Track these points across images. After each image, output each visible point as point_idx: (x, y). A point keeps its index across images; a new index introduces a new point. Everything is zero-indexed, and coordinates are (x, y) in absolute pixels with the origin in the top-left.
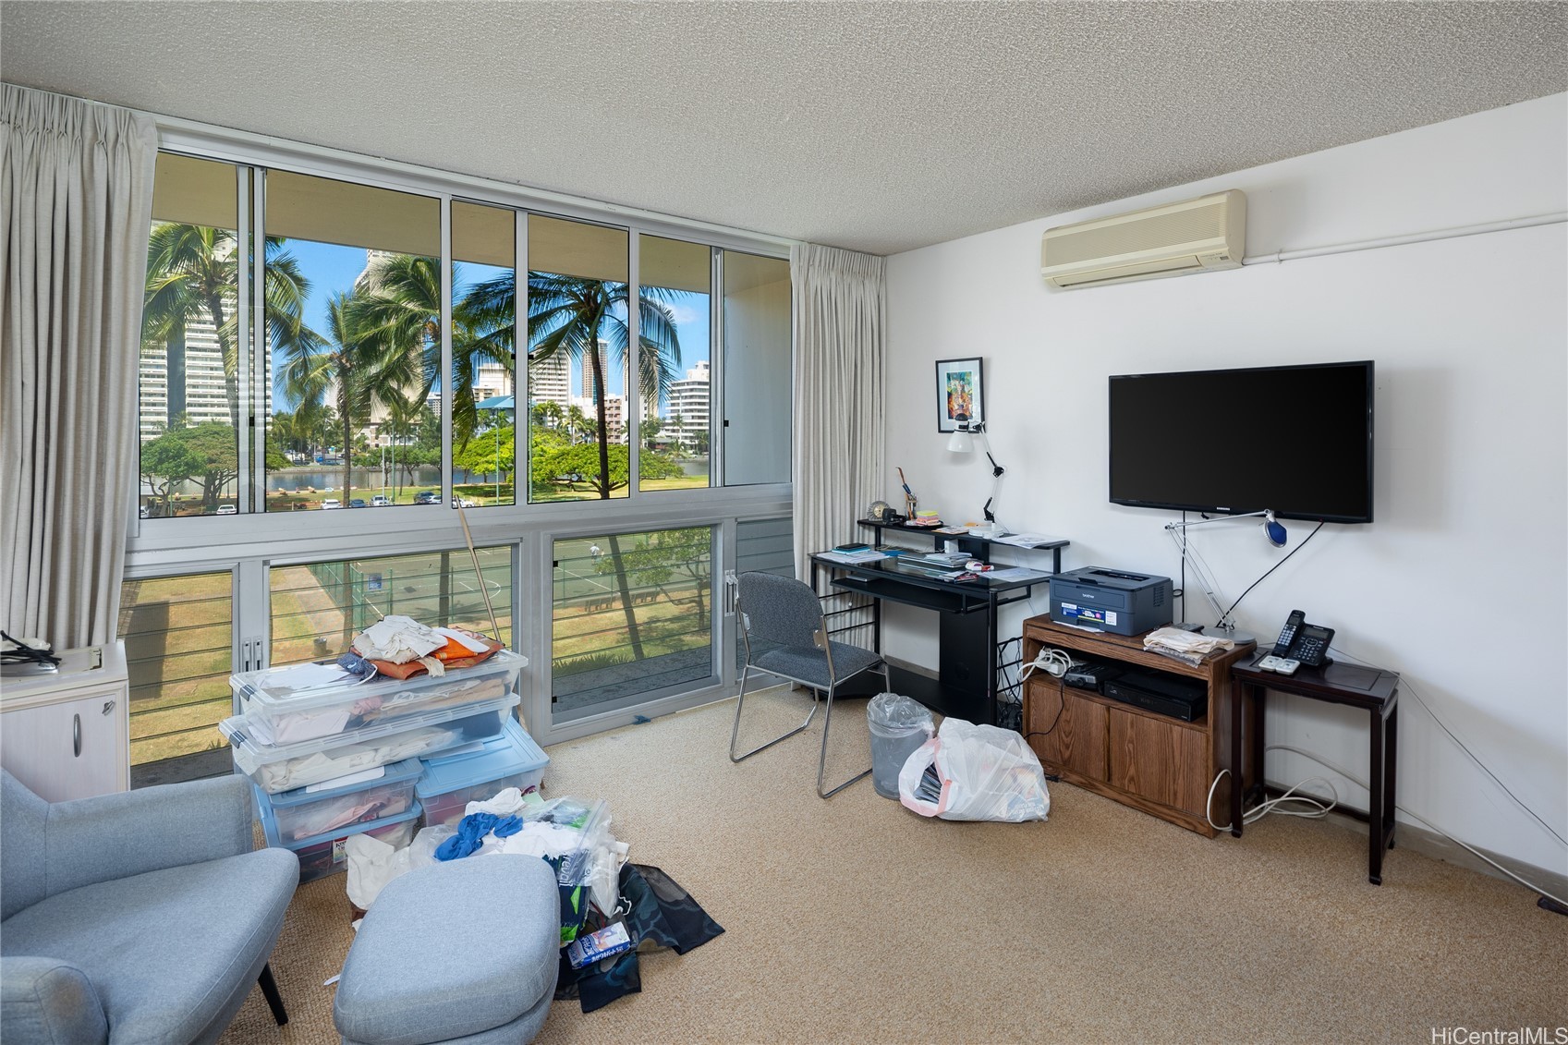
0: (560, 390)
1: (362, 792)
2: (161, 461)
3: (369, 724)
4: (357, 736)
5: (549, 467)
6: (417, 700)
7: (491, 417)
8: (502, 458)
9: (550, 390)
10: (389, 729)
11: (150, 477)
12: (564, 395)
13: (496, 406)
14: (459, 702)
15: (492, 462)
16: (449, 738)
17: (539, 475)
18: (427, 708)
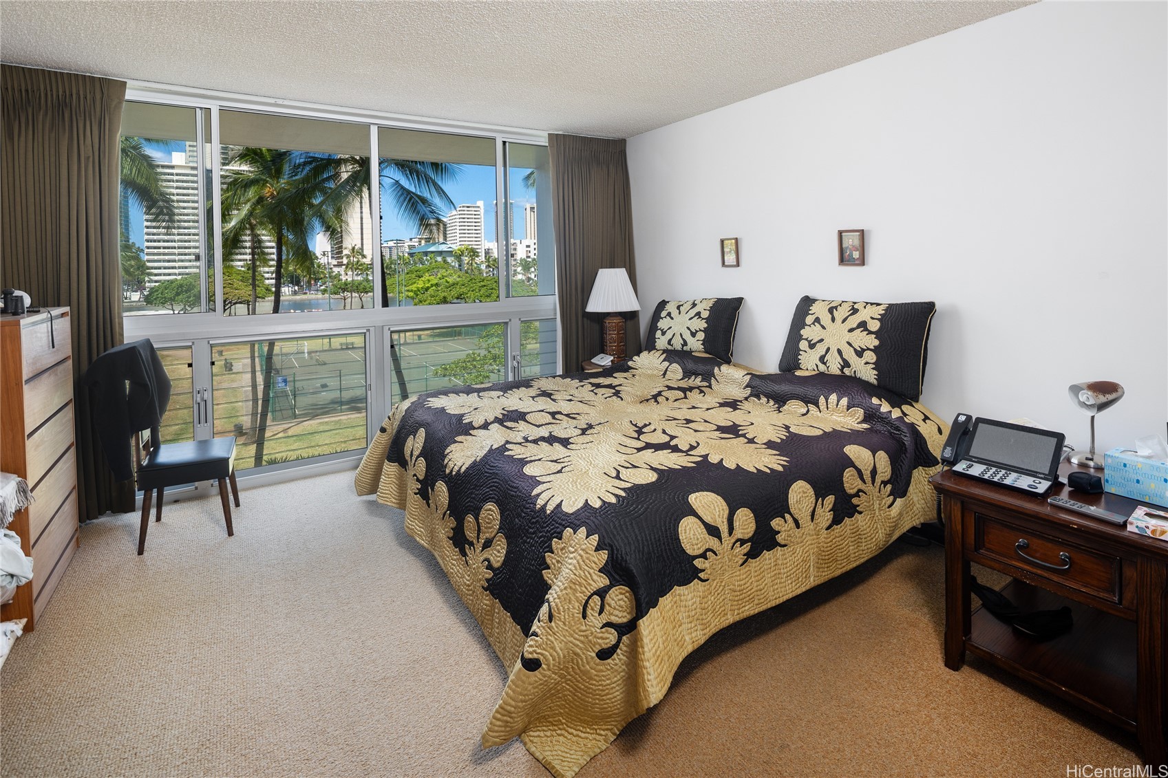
0: (476, 237)
5: (443, 294)
7: (425, 258)
8: (418, 288)
9: (468, 237)
11: (172, 305)
12: (479, 241)
13: (429, 250)
15: (412, 291)
17: (435, 300)
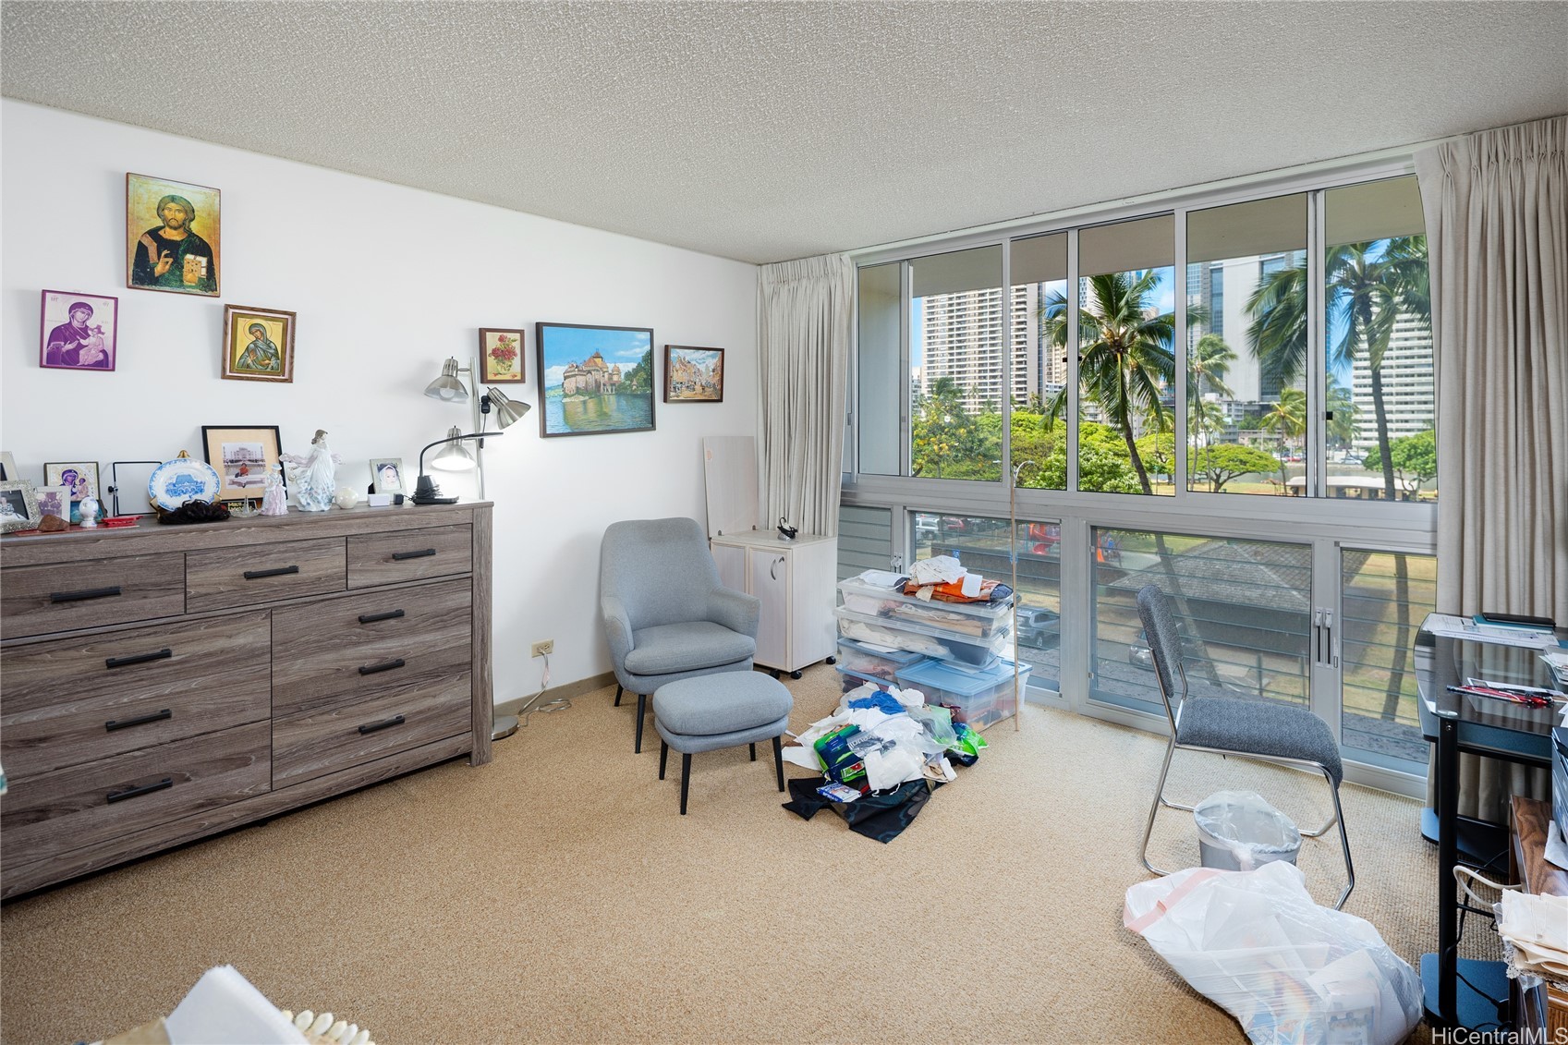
1: (883, 659)
2: (1409, 458)
3: (890, 617)
4: (881, 621)
6: (916, 613)
10: (898, 625)
14: (945, 626)
16: (941, 652)
18: (925, 622)
